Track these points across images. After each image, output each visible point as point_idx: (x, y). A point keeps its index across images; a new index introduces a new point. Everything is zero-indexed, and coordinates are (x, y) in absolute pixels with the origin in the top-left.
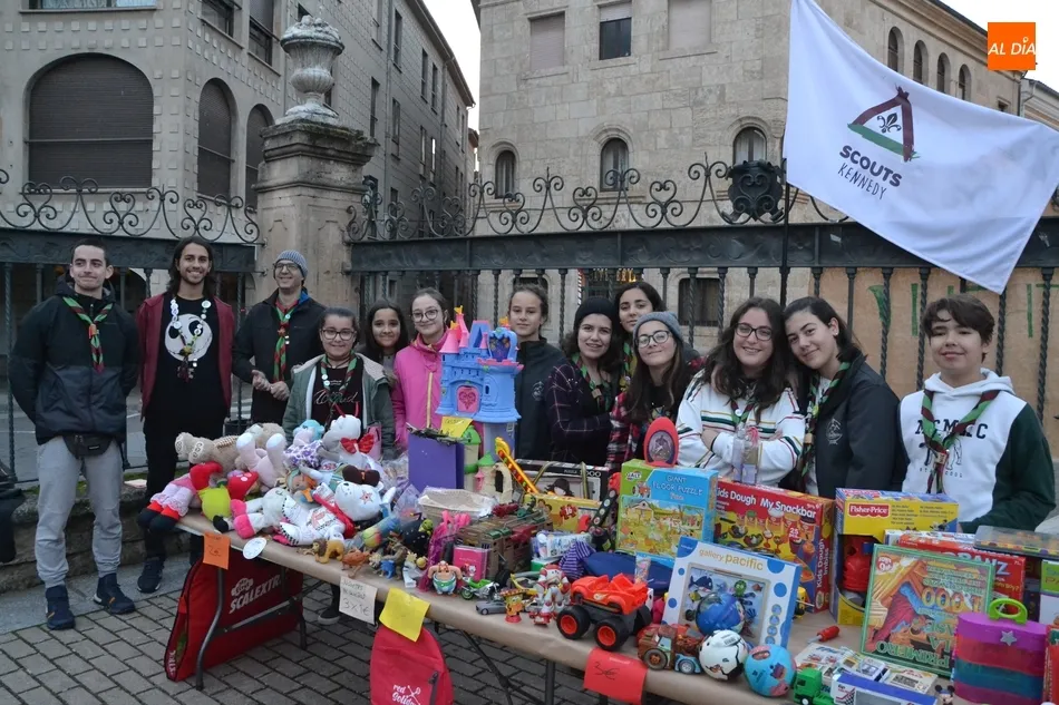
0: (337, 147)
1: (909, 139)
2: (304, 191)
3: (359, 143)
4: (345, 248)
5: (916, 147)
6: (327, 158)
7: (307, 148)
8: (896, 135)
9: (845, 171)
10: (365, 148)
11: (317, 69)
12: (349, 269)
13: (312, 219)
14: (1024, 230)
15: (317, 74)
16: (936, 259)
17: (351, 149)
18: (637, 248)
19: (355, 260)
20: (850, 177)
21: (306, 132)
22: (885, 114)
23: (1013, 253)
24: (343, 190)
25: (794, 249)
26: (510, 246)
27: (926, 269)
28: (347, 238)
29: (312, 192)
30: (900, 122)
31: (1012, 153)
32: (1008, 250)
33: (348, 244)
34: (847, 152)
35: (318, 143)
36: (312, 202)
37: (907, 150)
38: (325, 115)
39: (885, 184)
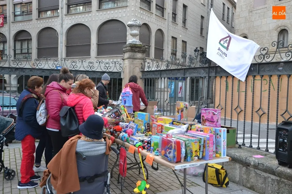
0: (138, 49)
1: (228, 46)
2: (130, 60)
3: (144, 48)
4: (140, 72)
5: (229, 48)
6: (136, 52)
7: (130, 50)
8: (226, 45)
9: (218, 54)
10: (146, 49)
11: (135, 31)
12: (141, 77)
13: (132, 66)
14: (248, 66)
15: (134, 32)
16: (233, 74)
17: (142, 49)
18: (187, 72)
19: (143, 76)
20: (219, 55)
21: (130, 47)
22: (225, 40)
23: (246, 72)
24: (140, 59)
25: (211, 72)
26: (167, 72)
27: (233, 77)
28: (141, 70)
29: (132, 60)
30: (228, 42)
31: (246, 48)
32: (245, 71)
33: (141, 72)
34: (219, 49)
35: (133, 49)
36: (132, 62)
37: (227, 48)
38: (136, 42)
39: (225, 56)
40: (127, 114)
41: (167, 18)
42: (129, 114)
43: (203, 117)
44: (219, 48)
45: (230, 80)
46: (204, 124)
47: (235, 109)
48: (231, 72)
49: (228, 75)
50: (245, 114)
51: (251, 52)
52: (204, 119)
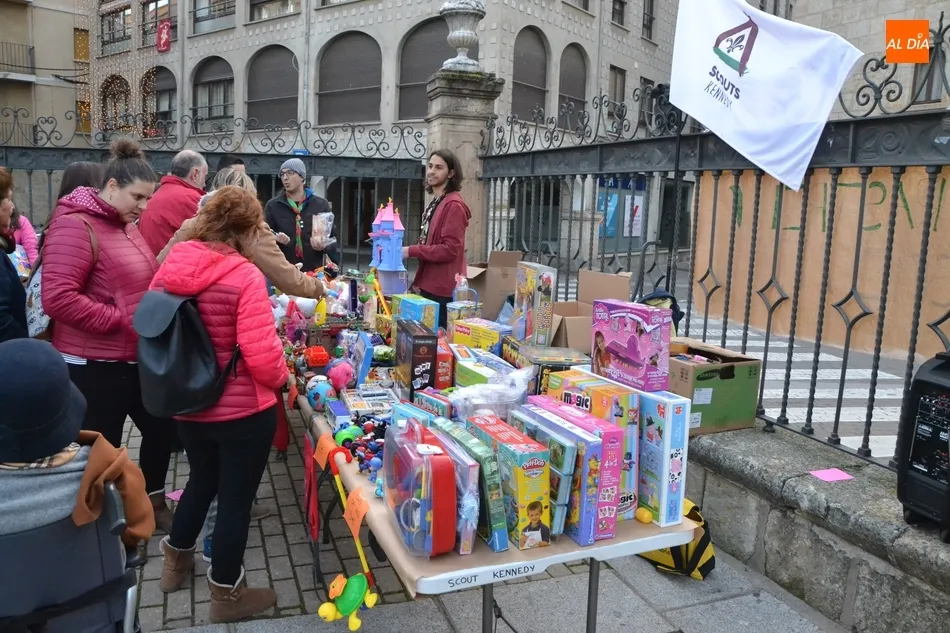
0: (469, 87)
1: (745, 57)
2: (445, 121)
3: (490, 83)
4: (478, 161)
5: (749, 65)
6: (464, 96)
7: (446, 90)
8: (737, 55)
9: (711, 88)
10: (495, 86)
11: (462, 31)
12: (481, 176)
13: (451, 141)
14: (815, 134)
15: (461, 35)
16: (759, 162)
17: (482, 88)
18: (608, 158)
19: (485, 171)
20: (714, 93)
21: (444, 79)
22: (734, 37)
23: (808, 154)
24: (476, 118)
25: (687, 156)
26: (551, 157)
27: (761, 173)
28: (480, 153)
29: (451, 121)
30: (744, 43)
31: (811, 65)
32: (806, 150)
33: (480, 158)
34: (714, 72)
35: (455, 85)
36: (450, 128)
37: (741, 68)
38: (466, 64)
39: (732, 97)
40: (378, 299)
41: (596, 13)
42: (386, 298)
43: (599, 340)
44: (715, 67)
45: (748, 184)
46: (602, 369)
47: (762, 291)
48: (752, 154)
49: (741, 166)
50: (795, 311)
51: (829, 79)
52: (602, 349)
